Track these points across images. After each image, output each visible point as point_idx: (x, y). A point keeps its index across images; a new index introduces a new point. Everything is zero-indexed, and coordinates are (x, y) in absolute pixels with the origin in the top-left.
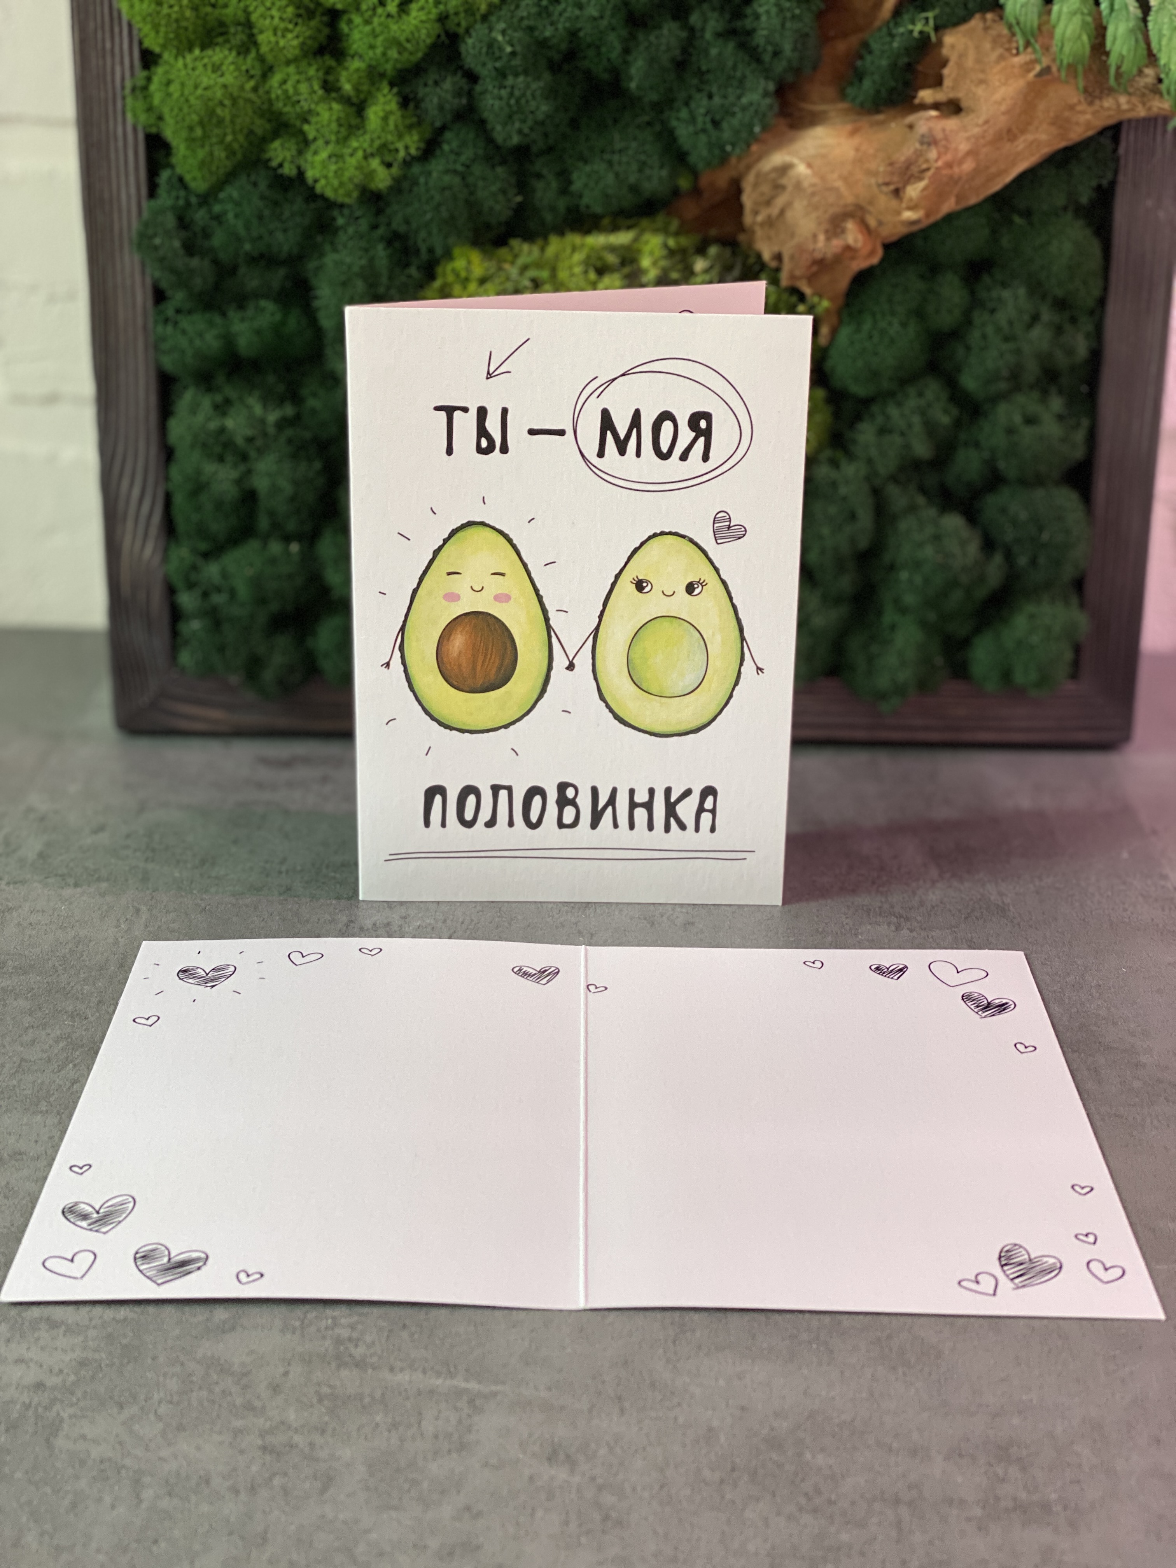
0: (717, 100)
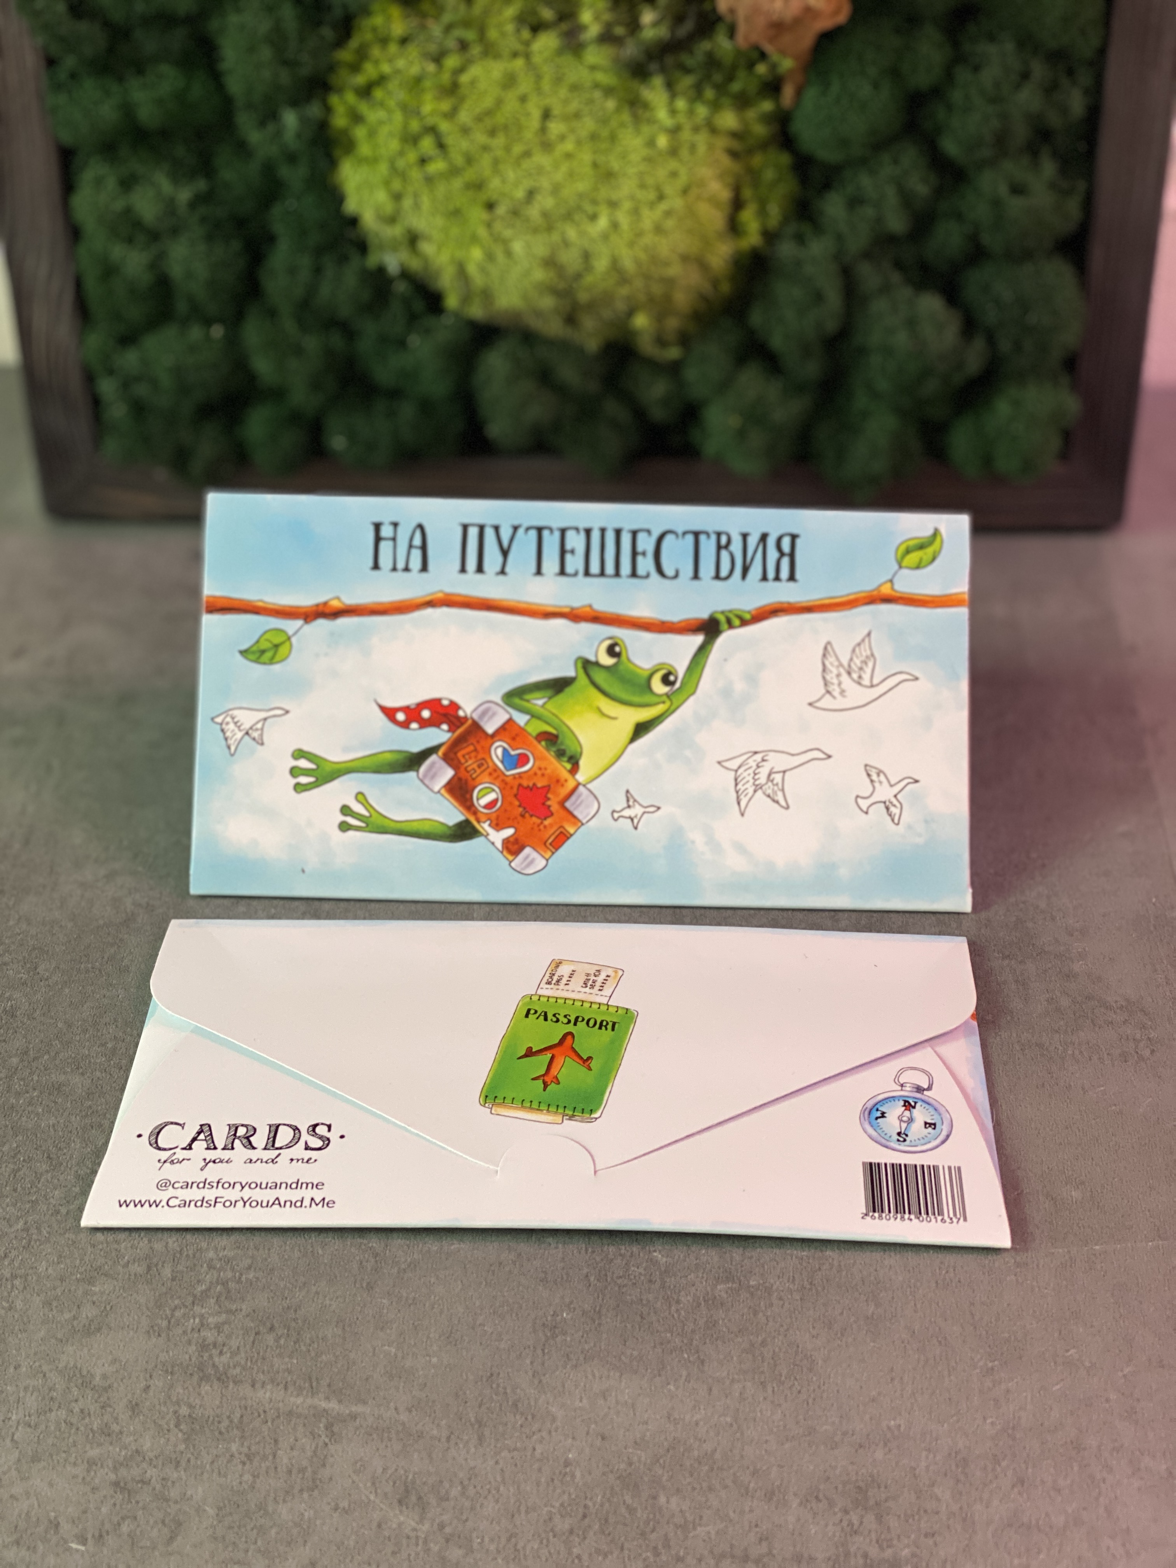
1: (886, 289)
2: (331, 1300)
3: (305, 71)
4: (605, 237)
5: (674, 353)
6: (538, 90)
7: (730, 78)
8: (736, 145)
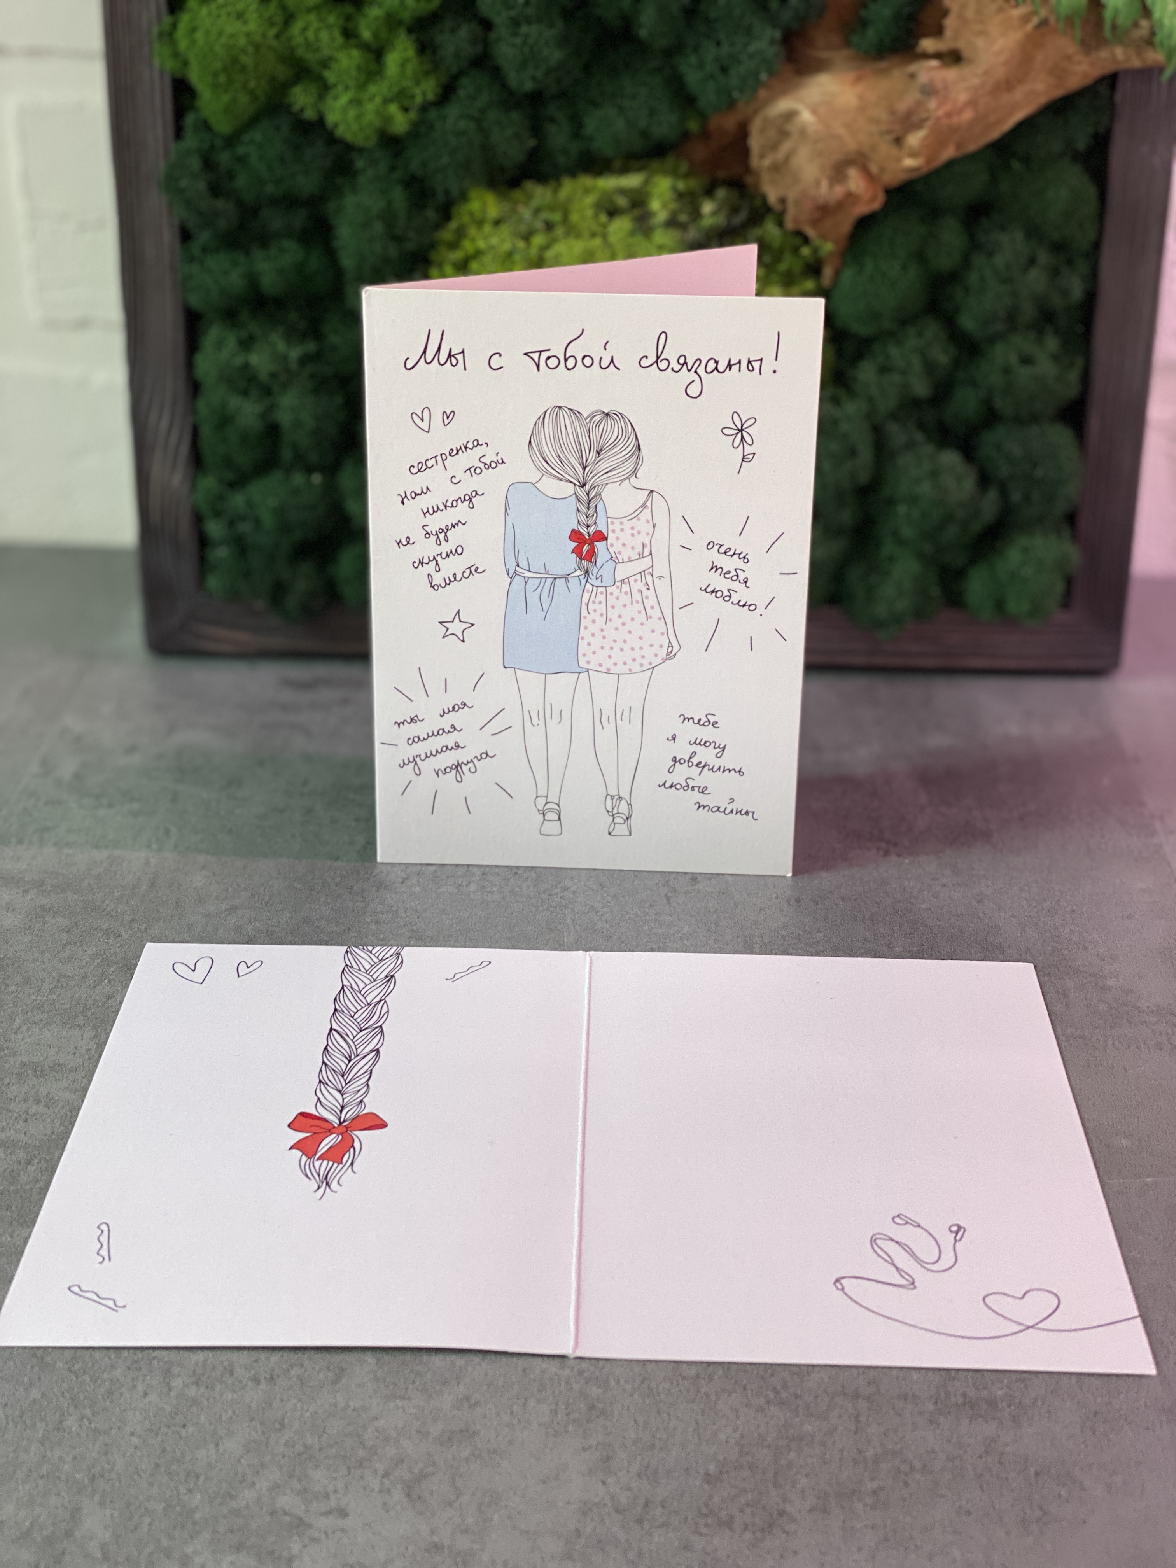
0: (725, 49)
1: (911, 445)
3: (410, 246)
7: (778, 259)
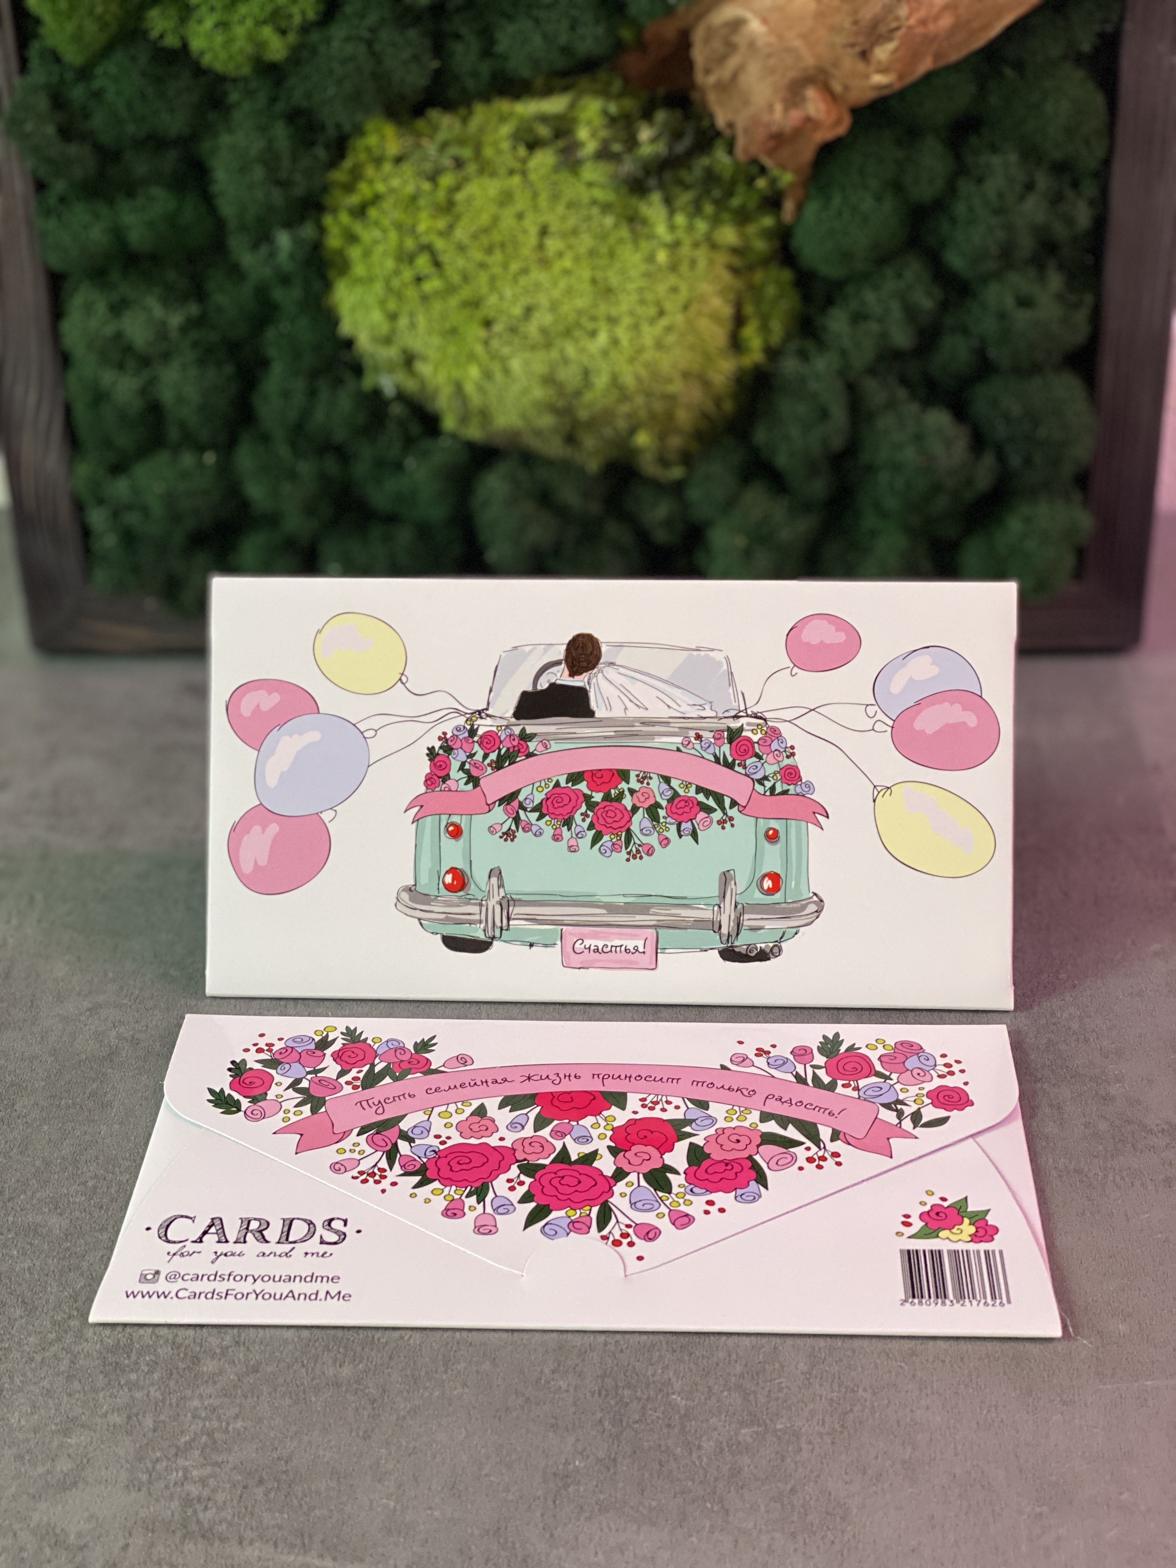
1: (891, 405)
2: (325, 1450)
3: (299, 191)
4: (605, 353)
5: (677, 473)
6: (535, 208)
7: (730, 194)
8: (737, 261)
